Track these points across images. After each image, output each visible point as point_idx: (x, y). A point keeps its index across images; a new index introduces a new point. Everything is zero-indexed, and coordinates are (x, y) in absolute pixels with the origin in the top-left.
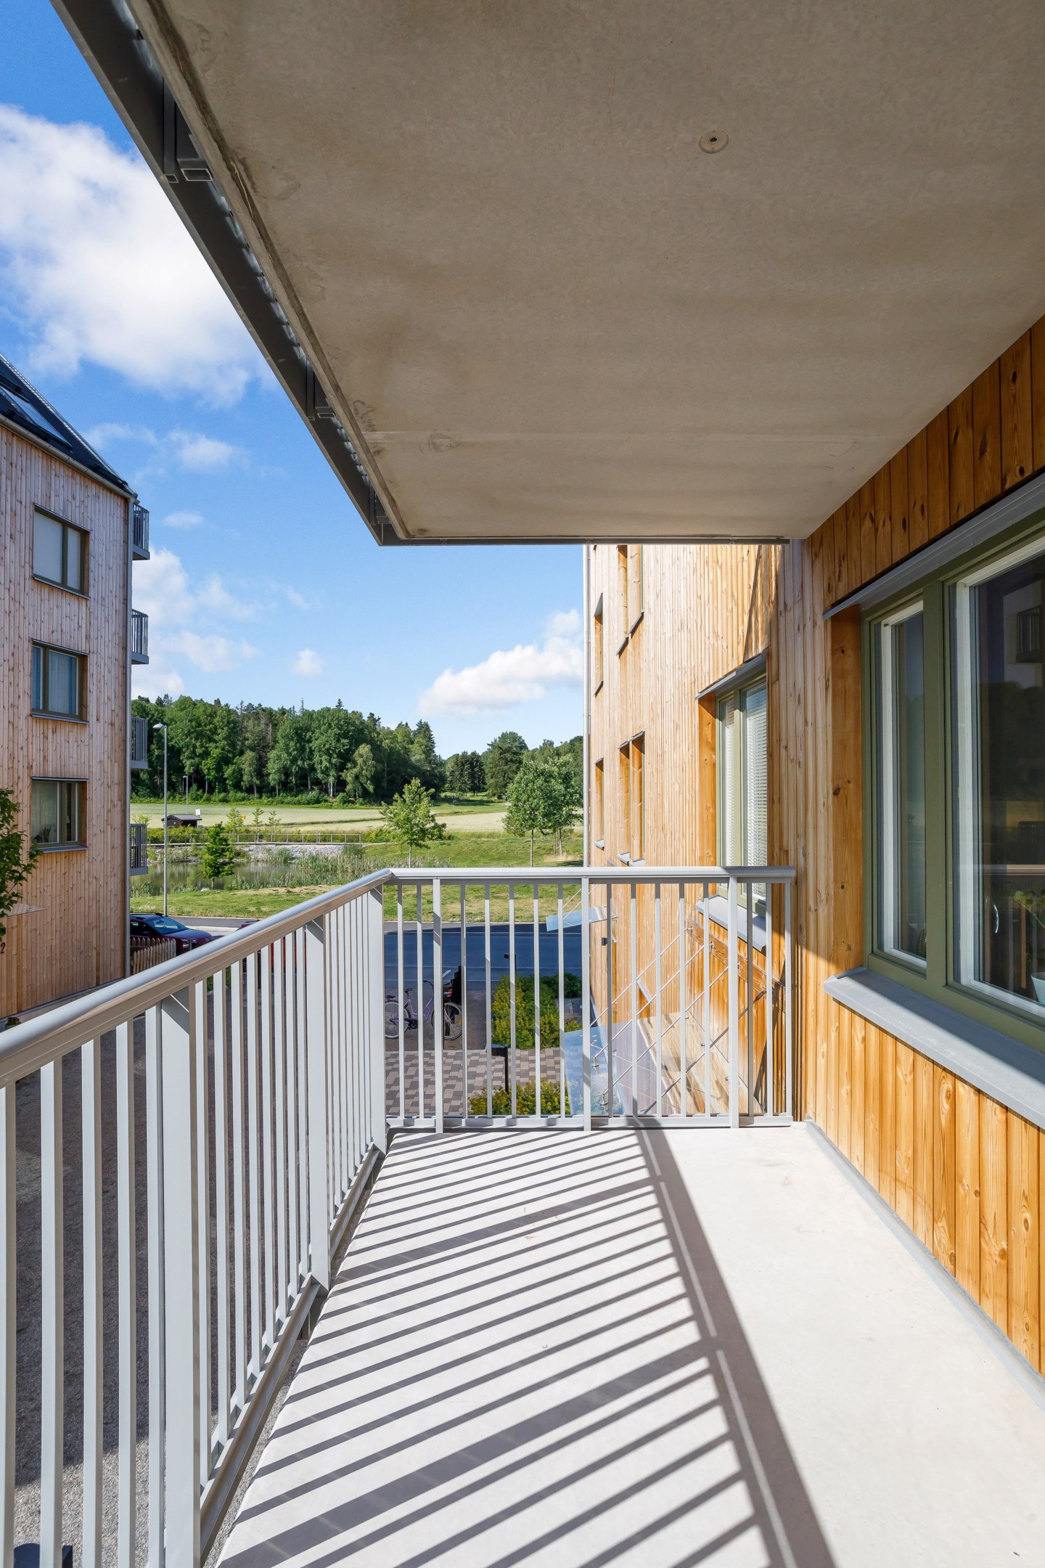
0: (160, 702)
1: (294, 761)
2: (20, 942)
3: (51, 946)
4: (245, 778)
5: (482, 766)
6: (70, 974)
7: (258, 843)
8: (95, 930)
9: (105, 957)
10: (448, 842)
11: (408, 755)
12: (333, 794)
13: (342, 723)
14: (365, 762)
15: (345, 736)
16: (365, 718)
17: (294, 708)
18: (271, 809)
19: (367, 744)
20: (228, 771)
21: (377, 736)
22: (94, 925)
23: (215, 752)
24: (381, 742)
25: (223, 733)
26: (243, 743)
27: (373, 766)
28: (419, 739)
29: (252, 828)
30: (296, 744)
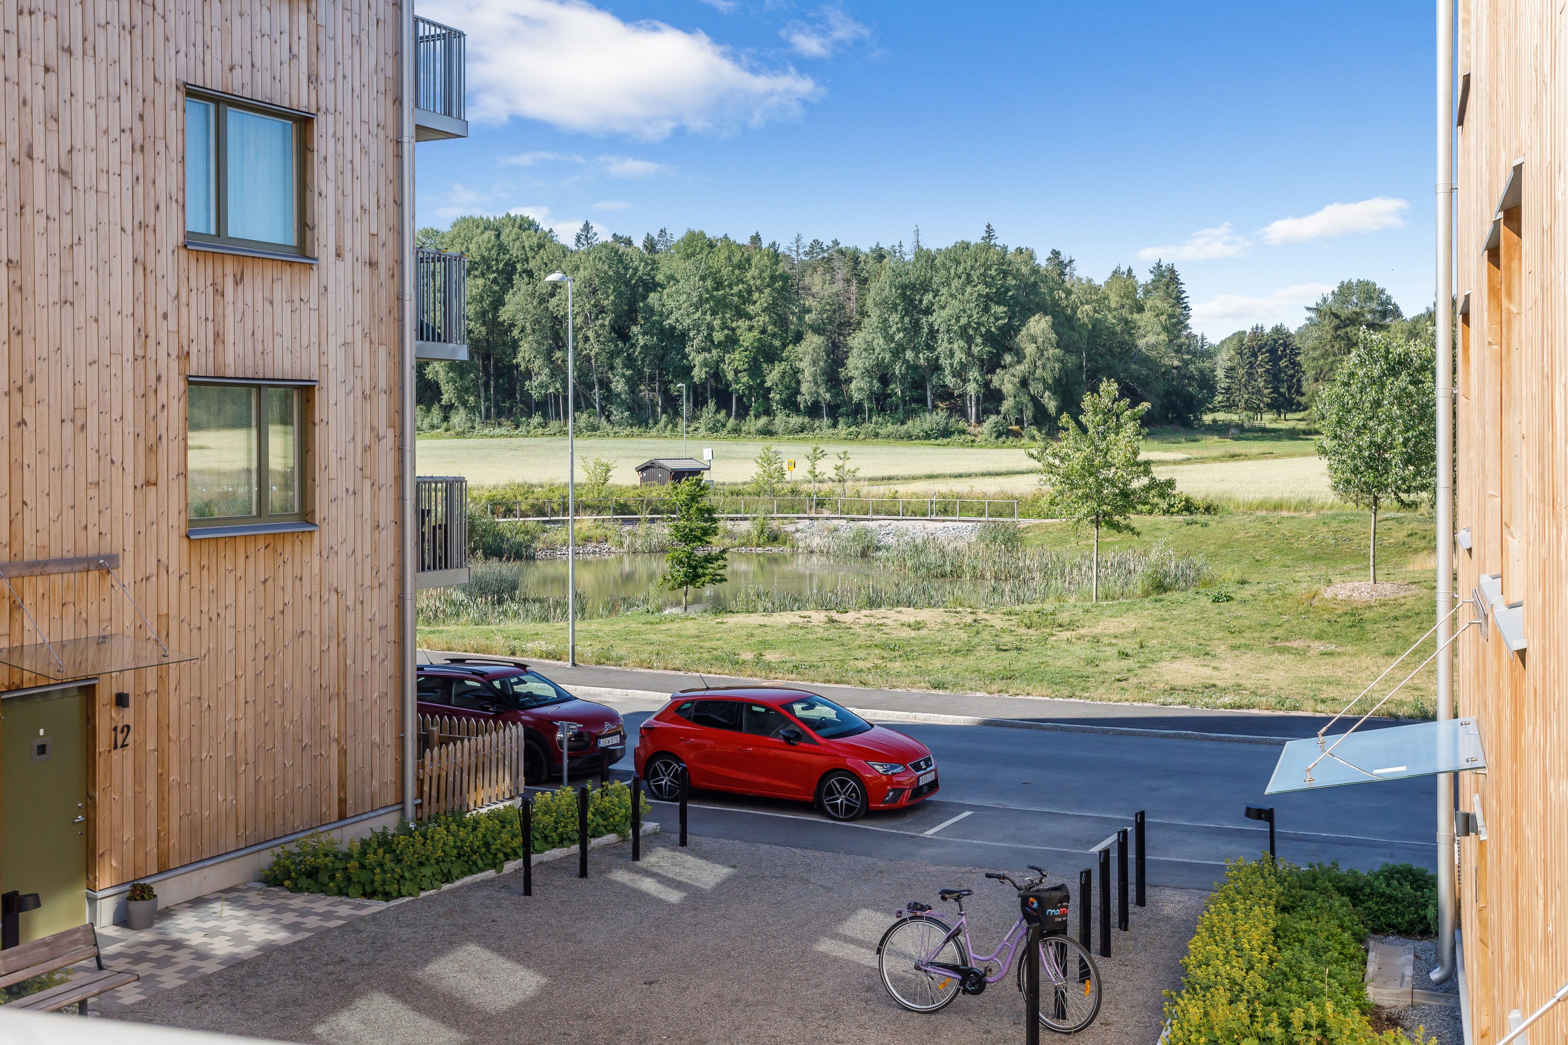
0: (651, 245)
1: (898, 352)
2: (164, 724)
3: (236, 733)
4: (804, 388)
5: (1297, 354)
6: (279, 793)
7: (814, 515)
8: (335, 702)
9: (360, 759)
10: (1207, 518)
11: (1131, 335)
12: (978, 417)
13: (993, 272)
14: (1041, 351)
15: (999, 297)
16: (1042, 260)
17: (901, 246)
18: (840, 449)
19: (1046, 314)
20: (773, 375)
21: (1066, 298)
22: (333, 690)
23: (748, 339)
24: (1074, 311)
25: (762, 299)
26: (801, 319)
27: (1058, 360)
28: (1157, 301)
29: (805, 487)
30: (903, 317)
